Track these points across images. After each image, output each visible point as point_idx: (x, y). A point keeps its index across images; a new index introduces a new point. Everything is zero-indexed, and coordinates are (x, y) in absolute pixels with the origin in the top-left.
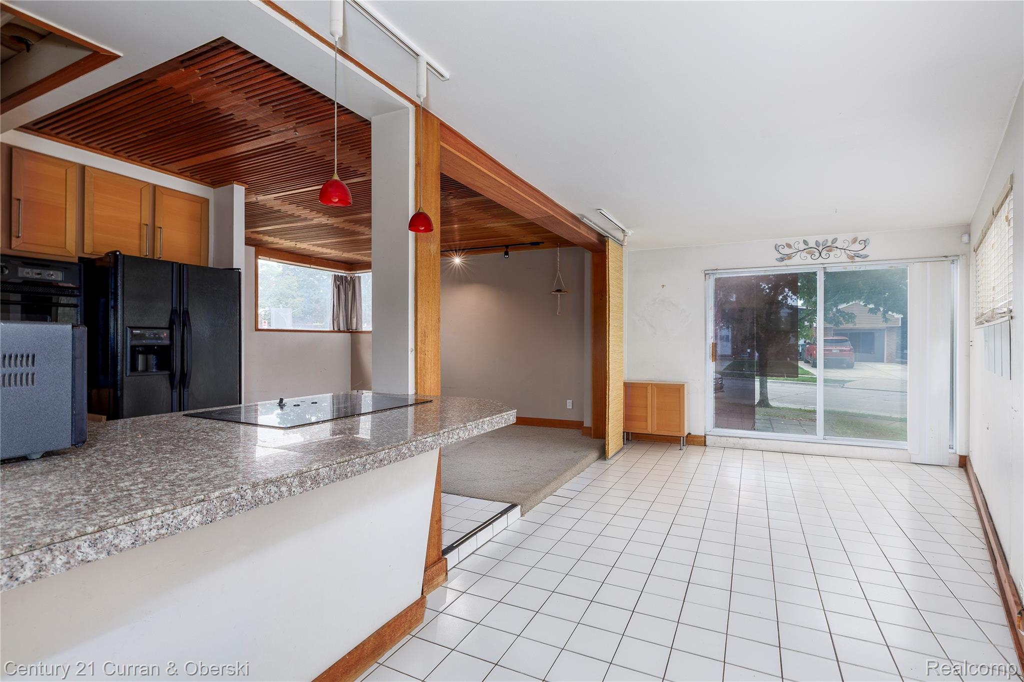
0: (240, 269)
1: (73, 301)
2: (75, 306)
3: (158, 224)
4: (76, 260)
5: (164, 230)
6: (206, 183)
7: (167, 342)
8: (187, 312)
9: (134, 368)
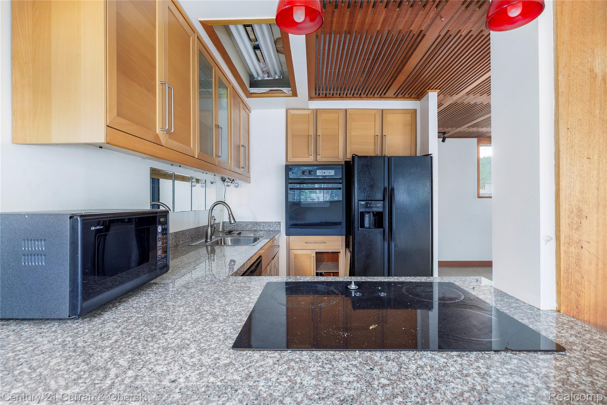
0: (432, 154)
1: (340, 186)
2: (340, 189)
3: (384, 134)
4: (344, 163)
5: (386, 136)
6: (414, 98)
7: (381, 210)
8: (393, 189)
9: (362, 225)
